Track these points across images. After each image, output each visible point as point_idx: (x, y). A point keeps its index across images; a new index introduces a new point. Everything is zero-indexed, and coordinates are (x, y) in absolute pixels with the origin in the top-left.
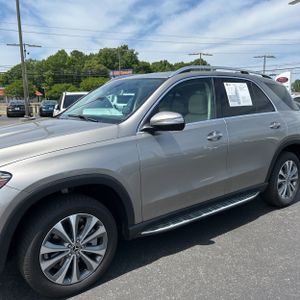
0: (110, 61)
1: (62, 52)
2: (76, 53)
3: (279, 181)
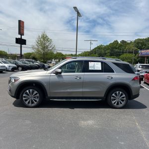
0: (140, 45)
1: (116, 42)
2: (123, 42)
3: (112, 98)
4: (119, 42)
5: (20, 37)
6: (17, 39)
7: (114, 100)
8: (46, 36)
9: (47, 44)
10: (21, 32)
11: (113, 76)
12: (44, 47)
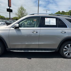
1: (59, 12)
3: (64, 49)
4: (61, 12)
5: (9, 8)
6: (7, 9)
7: (66, 51)
8: (23, 8)
9: (23, 12)
10: (9, 5)
11: (66, 31)
12: (22, 14)
